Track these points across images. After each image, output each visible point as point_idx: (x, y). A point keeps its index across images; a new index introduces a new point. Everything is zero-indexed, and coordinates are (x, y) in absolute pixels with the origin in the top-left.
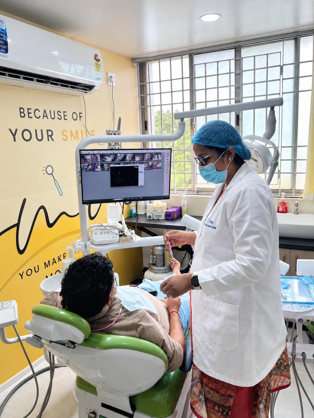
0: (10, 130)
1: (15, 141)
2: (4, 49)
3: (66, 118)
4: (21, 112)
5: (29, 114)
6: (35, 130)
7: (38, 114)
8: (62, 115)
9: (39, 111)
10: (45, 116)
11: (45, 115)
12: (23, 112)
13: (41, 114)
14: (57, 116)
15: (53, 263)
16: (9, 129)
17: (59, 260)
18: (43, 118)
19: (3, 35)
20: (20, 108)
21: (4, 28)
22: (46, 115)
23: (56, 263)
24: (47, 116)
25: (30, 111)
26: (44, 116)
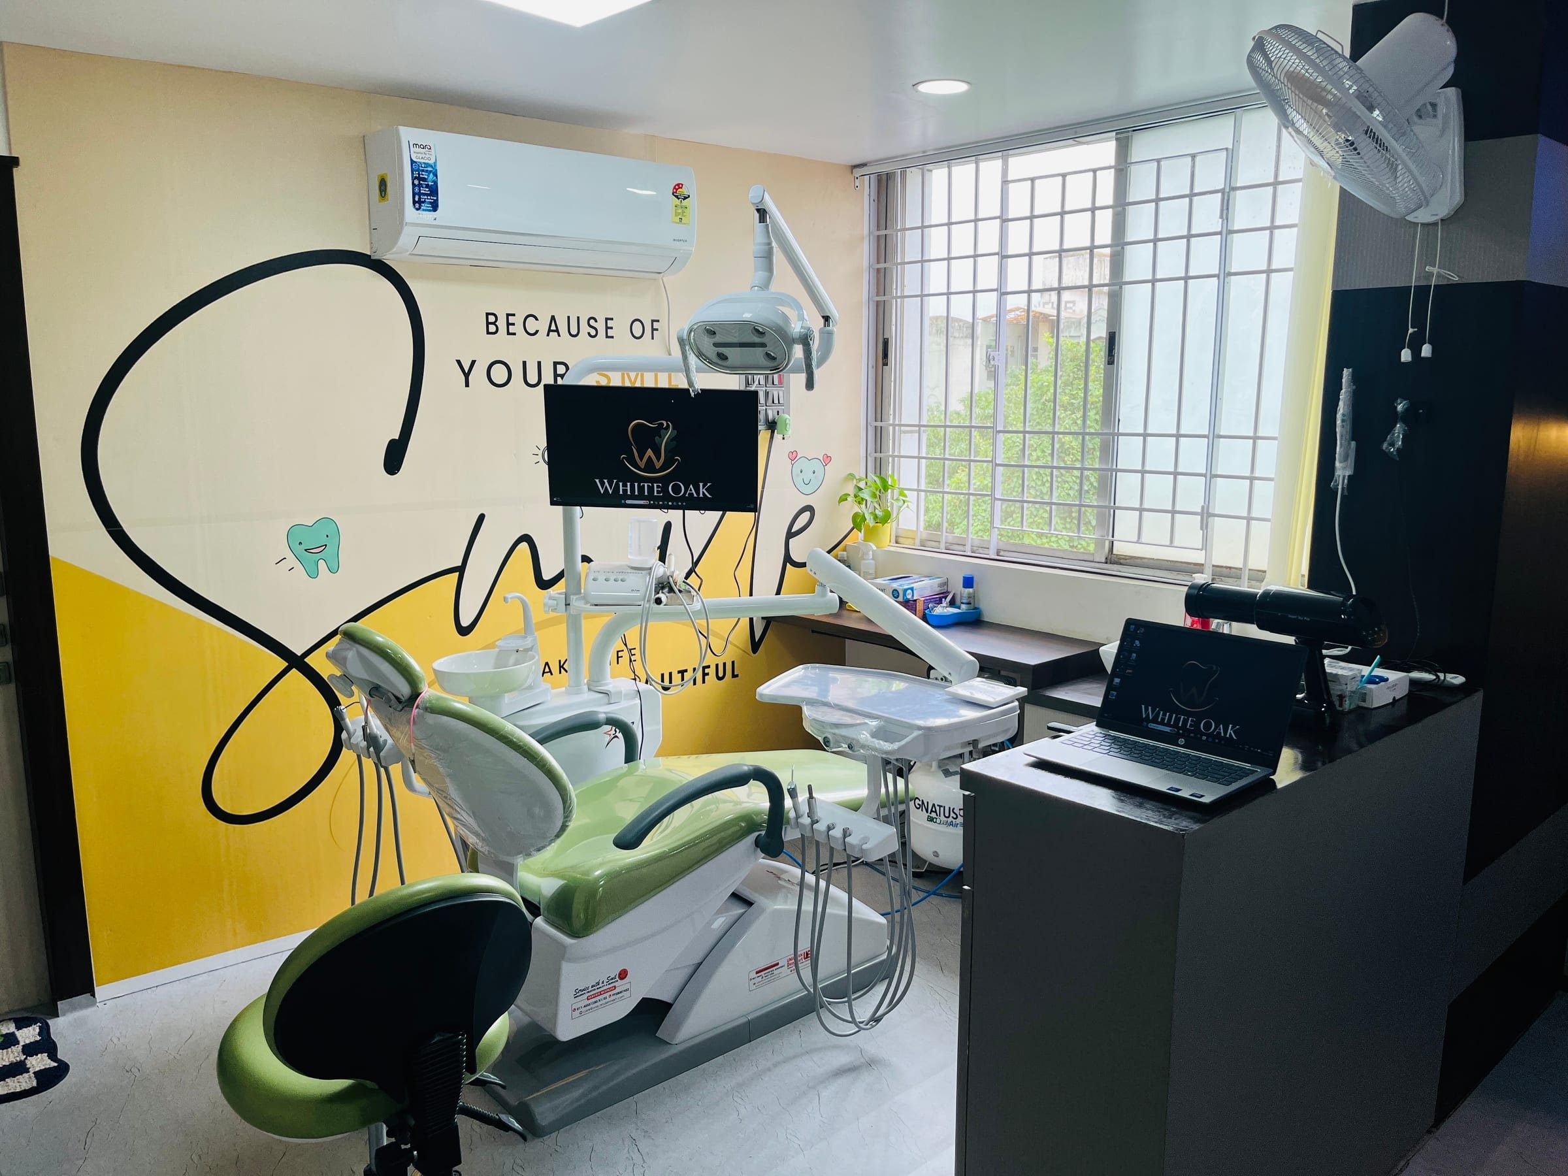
0: (459, 362)
1: (467, 385)
2: (431, 203)
3: (610, 333)
4: (488, 323)
5: (510, 326)
6: (523, 362)
7: (532, 325)
8: (601, 326)
9: (537, 319)
10: (553, 329)
11: (553, 327)
12: (494, 324)
13: (543, 326)
14: (585, 328)
15: (544, 673)
16: (457, 360)
17: (562, 669)
18: (548, 335)
19: (428, 176)
20: (488, 314)
21: (431, 162)
22: (555, 329)
23: (552, 674)
24: (557, 331)
25: (511, 320)
26: (550, 330)
